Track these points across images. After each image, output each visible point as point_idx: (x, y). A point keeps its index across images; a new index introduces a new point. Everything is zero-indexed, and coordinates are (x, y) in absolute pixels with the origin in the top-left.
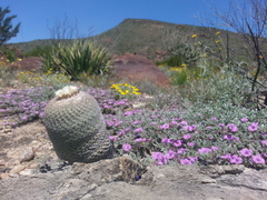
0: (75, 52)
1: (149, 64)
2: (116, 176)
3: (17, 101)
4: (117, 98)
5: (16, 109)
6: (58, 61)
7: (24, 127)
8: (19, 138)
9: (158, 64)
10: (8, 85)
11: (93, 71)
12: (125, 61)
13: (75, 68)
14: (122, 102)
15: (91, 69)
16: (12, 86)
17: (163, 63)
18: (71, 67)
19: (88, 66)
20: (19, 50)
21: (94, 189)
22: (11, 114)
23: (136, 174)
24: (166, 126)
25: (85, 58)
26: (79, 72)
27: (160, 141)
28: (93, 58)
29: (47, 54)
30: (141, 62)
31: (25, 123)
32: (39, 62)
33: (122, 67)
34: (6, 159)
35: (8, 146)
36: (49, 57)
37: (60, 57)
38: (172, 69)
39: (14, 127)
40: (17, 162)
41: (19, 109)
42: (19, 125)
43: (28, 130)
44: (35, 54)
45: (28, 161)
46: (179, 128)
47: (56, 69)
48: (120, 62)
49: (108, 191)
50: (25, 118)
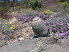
0: (34, 2)
1: (55, 2)
2: (51, 42)
3: (22, 17)
4: (46, 15)
5: (22, 19)
6: (30, 5)
7: (25, 24)
8: (24, 26)
9: (57, 2)
10: (19, 13)
11: (39, 6)
12: (47, 3)
13: (34, 6)
14: (48, 16)
15: (38, 6)
16: (20, 13)
17: (59, 2)
18: (33, 6)
19: (37, 5)
20: (20, 3)
21: (46, 46)
22: (21, 20)
23: (56, 41)
24: (62, 24)
25: (36, 3)
26: (35, 7)
27: (60, 29)
28: (38, 3)
29: (27, 3)
30: (52, 2)
31: (25, 22)
32: (25, 6)
33: (47, 4)
34: (22, 32)
35: (22, 28)
36: (27, 4)
37: (30, 4)
38: (62, 3)
39: (22, 24)
40: (25, 32)
41: (23, 19)
42: (24, 23)
43: (26, 24)
44: (24, 4)
45: (27, 32)
46: (66, 25)
47: (29, 7)
48: (46, 3)
49: (50, 47)
50: (24, 21)
